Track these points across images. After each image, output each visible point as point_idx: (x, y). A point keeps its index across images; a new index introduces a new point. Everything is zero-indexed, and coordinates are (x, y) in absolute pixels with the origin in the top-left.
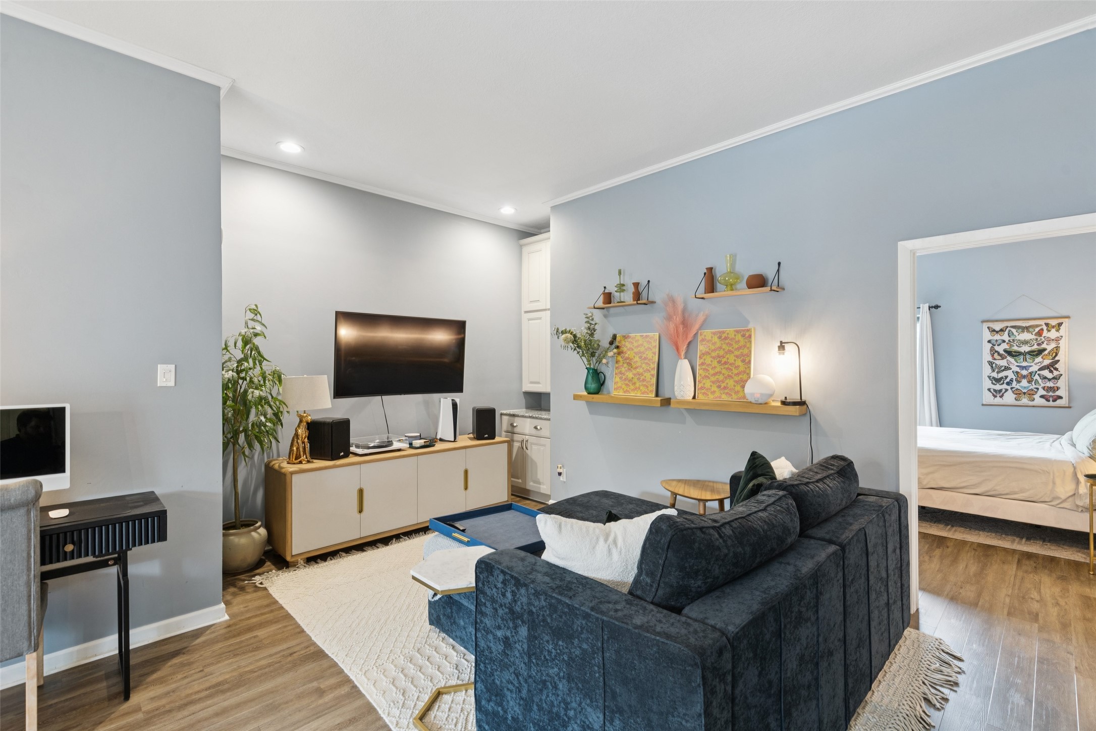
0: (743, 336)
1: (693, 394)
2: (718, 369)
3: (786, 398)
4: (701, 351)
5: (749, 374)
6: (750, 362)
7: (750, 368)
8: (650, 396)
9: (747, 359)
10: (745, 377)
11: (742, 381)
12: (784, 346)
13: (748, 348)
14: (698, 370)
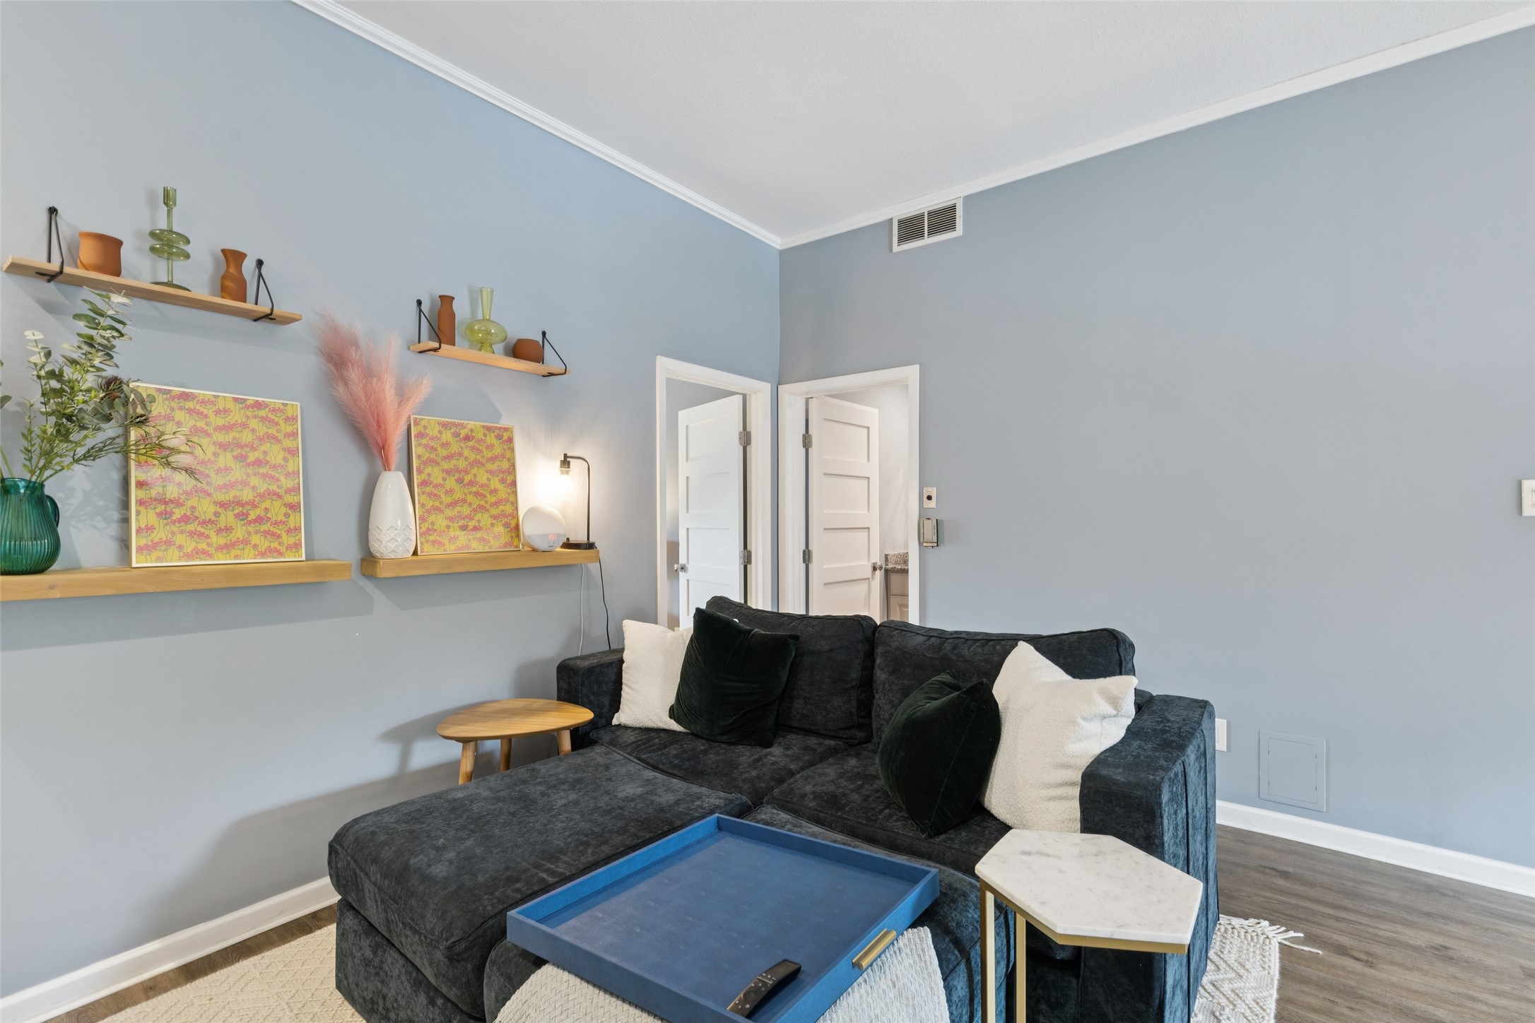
0: (499, 437)
2: (458, 495)
3: (568, 539)
4: (419, 457)
5: (515, 505)
6: (514, 483)
7: (515, 493)
8: (290, 557)
9: (509, 479)
10: (508, 509)
11: (504, 515)
12: (569, 462)
13: (509, 460)
14: (418, 494)
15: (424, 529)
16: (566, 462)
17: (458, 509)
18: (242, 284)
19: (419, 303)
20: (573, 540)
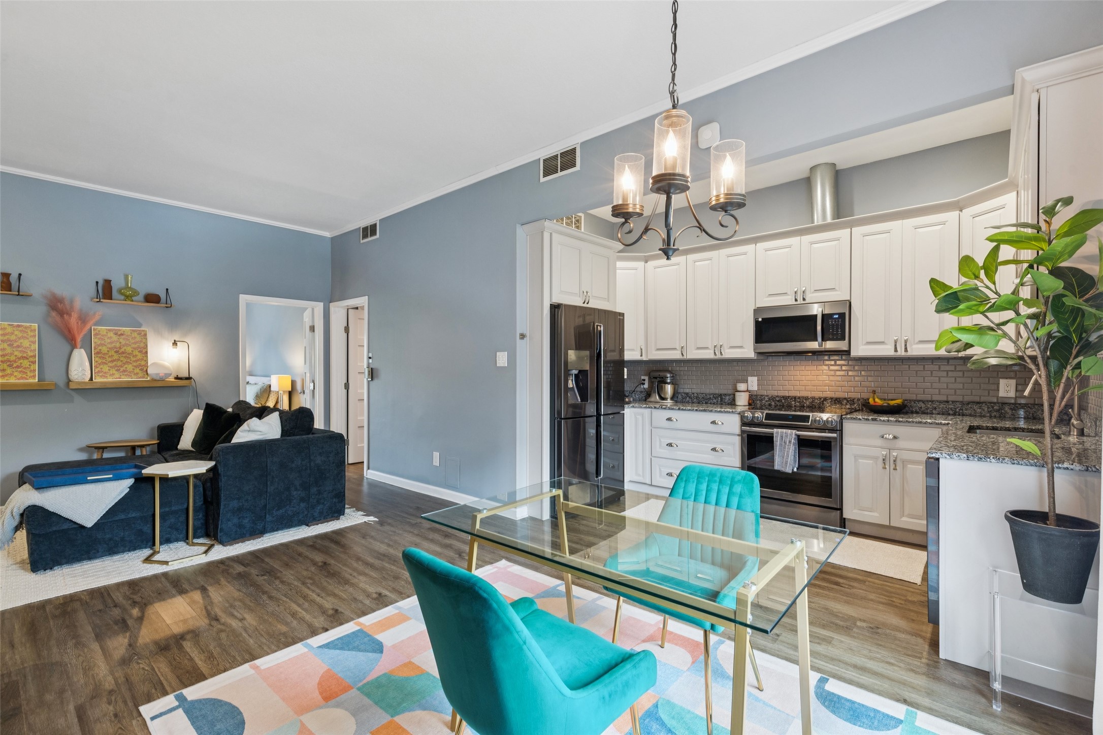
1: (89, 376)
2: (116, 357)
3: (177, 376)
4: (95, 343)
5: (146, 361)
6: (146, 352)
7: (147, 356)
8: (31, 381)
9: (144, 351)
10: (143, 363)
11: (140, 365)
12: (177, 343)
13: (144, 343)
14: (94, 357)
15: (96, 371)
16: (175, 343)
17: (115, 363)
18: (10, 284)
19: (97, 283)
20: (179, 376)
